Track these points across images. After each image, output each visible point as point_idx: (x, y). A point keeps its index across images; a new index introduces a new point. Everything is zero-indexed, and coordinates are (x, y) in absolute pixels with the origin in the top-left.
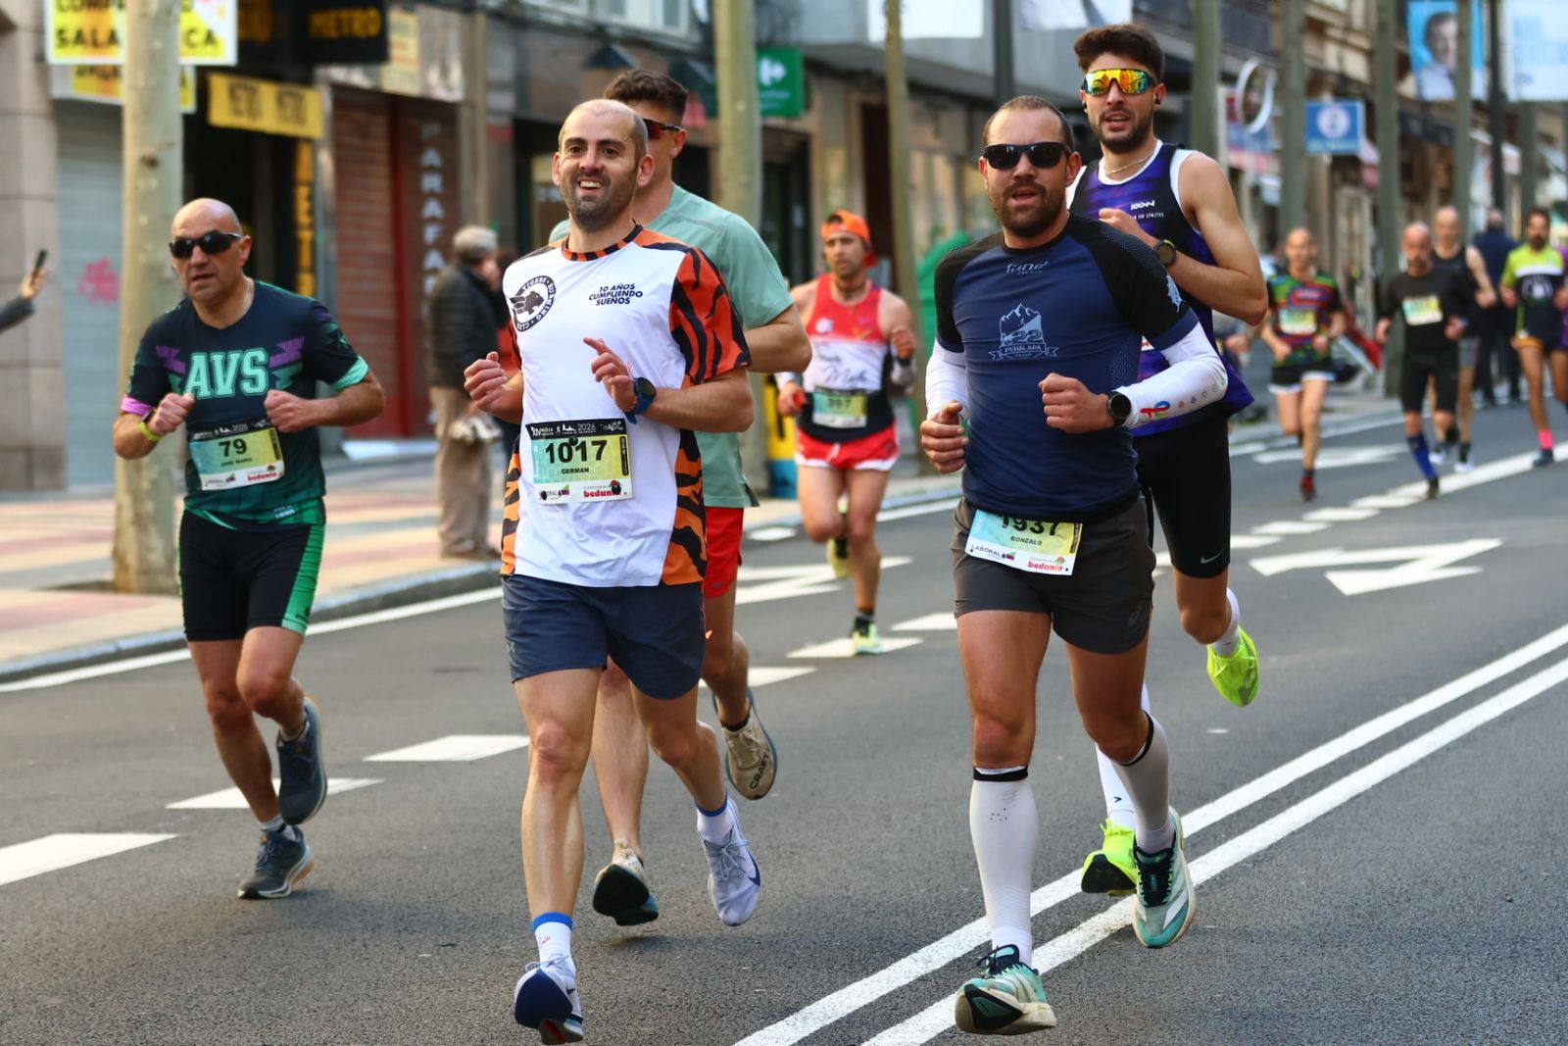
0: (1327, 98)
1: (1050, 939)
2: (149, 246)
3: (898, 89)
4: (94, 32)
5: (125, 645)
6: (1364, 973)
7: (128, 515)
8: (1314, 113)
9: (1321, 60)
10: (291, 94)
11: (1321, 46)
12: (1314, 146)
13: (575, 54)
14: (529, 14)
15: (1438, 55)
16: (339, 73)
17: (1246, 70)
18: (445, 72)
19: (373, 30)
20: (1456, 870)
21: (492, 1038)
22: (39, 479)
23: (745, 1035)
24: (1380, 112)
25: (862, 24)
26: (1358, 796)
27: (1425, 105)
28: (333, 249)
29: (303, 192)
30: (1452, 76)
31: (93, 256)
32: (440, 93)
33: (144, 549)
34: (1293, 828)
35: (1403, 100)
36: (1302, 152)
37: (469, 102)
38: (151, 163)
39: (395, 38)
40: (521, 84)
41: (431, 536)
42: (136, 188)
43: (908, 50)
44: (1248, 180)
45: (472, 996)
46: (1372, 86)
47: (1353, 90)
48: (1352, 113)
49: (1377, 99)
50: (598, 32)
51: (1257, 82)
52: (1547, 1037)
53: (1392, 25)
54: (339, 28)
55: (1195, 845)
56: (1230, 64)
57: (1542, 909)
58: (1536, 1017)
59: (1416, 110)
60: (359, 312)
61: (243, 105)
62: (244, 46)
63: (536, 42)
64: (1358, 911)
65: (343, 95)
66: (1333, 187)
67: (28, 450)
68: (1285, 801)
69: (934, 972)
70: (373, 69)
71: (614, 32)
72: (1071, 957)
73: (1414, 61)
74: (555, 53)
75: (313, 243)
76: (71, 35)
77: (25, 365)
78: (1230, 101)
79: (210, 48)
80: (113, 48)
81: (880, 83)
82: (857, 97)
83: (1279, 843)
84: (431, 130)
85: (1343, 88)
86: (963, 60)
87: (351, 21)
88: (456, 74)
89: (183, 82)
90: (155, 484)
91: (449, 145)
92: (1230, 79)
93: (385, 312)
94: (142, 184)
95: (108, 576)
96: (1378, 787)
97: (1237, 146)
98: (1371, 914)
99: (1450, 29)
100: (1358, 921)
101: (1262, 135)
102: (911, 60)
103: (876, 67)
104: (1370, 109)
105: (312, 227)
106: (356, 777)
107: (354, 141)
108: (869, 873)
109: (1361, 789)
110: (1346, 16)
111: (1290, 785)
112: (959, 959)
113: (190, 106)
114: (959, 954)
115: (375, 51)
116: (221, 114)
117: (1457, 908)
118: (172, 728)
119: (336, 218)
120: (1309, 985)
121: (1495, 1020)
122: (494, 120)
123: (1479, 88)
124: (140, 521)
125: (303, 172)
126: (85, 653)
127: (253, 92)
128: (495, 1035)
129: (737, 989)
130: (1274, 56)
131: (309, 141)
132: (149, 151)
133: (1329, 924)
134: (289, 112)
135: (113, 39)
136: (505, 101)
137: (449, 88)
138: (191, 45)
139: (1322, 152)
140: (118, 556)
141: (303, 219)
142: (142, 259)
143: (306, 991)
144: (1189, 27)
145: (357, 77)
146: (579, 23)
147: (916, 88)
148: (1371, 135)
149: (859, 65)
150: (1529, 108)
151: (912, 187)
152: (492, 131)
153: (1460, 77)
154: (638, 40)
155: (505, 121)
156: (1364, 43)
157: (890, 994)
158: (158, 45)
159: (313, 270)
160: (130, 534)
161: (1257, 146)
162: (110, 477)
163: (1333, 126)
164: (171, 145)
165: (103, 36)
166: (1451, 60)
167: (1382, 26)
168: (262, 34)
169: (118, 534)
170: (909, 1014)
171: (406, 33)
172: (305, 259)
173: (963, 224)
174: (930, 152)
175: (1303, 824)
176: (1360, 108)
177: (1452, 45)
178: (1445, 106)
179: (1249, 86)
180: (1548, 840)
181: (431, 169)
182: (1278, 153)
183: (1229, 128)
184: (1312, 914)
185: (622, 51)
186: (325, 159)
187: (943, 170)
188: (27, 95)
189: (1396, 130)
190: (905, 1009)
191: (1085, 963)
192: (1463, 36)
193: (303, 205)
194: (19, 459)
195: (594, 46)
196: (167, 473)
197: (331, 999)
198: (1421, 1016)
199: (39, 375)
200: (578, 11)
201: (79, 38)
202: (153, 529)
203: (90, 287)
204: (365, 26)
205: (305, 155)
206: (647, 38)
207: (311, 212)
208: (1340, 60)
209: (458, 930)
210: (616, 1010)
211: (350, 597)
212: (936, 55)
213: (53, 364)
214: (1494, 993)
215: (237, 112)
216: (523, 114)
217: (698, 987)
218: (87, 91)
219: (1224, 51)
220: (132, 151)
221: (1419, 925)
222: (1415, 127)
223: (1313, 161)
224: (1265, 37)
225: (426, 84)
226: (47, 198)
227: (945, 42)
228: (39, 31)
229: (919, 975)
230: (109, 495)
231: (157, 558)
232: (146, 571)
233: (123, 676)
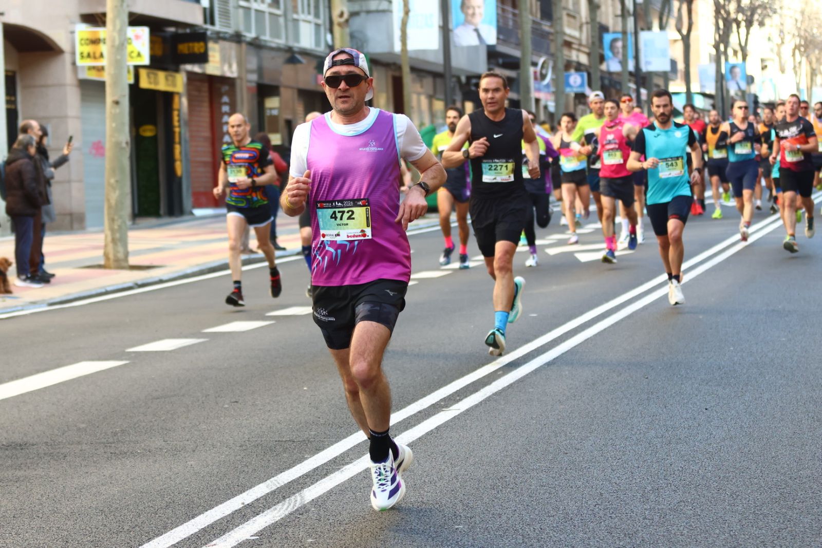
0: (572, 71)
1: (469, 396)
2: (116, 135)
3: (406, 70)
4: (94, 53)
5: (109, 289)
6: (591, 407)
7: (109, 238)
8: (568, 77)
9: (570, 57)
10: (171, 76)
11: (570, 52)
12: (568, 90)
13: (281, 58)
14: (263, 43)
15: (615, 54)
16: (189, 67)
17: (541, 61)
18: (230, 66)
19: (202, 50)
20: (626, 367)
21: (252, 437)
22: (76, 225)
23: (351, 435)
24: (593, 76)
25: (392, 45)
26: (588, 339)
27: (610, 73)
28: (188, 135)
29: (175, 113)
30: (620, 62)
31: (95, 139)
32: (228, 74)
33: (116, 252)
34: (563, 352)
35: (602, 71)
36: (563, 92)
37: (240, 78)
38: (117, 103)
39: (211, 53)
40: (260, 71)
41: (227, 245)
42: (111, 113)
43: (410, 55)
44: (542, 103)
45: (245, 421)
46: (590, 67)
47: (582, 68)
48: (582, 77)
49: (592, 71)
50: (290, 50)
51: (545, 65)
52: (662, 430)
53: (597, 43)
54: (189, 50)
55: (525, 359)
56: (535, 59)
57: (659, 381)
58: (657, 422)
59: (607, 76)
60: (199, 159)
61: (152, 80)
62: (153, 58)
63: (266, 54)
64: (588, 383)
65: (191, 76)
66: (575, 105)
67: (71, 214)
68: (560, 341)
69: (424, 410)
70: (203, 65)
71: (296, 49)
72: (477, 403)
73: (606, 57)
74: (273, 58)
75: (180, 133)
76: (85, 54)
77: (69, 182)
78: (535, 73)
79: (139, 58)
80: (102, 59)
81: (399, 68)
82: (390, 73)
83: (557, 358)
84: (225, 88)
85: (579, 67)
86: (431, 58)
87: (193, 47)
88: (235, 67)
89: (129, 72)
90: (120, 227)
91: (232, 93)
92: (535, 64)
93: (208, 159)
94: (113, 111)
95: (102, 262)
96: (595, 335)
97: (538, 90)
98: (593, 384)
99: (619, 44)
100: (589, 387)
101: (547, 86)
102: (411, 58)
103: (398, 62)
104: (589, 75)
105: (179, 126)
106: (199, 338)
107: (195, 93)
108: (398, 372)
109: (589, 336)
110: (580, 40)
111: (562, 335)
112: (434, 404)
113: (132, 81)
114: (434, 402)
115: (203, 58)
116: (144, 84)
117: (627, 381)
118: (127, 320)
119: (188, 123)
120: (569, 412)
121: (641, 423)
122: (250, 85)
123: (631, 67)
124: (114, 241)
125: (176, 105)
126: (94, 292)
127: (156, 75)
128: (253, 436)
129: (348, 417)
130: (552, 55)
131: (178, 93)
132: (116, 98)
133: (577, 388)
134: (170, 82)
135: (102, 55)
136: (254, 77)
137: (232, 72)
138: (132, 57)
139: (571, 92)
140: (106, 255)
141: (176, 123)
142: (113, 140)
143: (180, 420)
144: (519, 44)
145: (196, 69)
146: (282, 46)
147: (413, 69)
148: (590, 85)
149: (391, 61)
150: (650, 74)
151: (412, 108)
152: (249, 89)
153: (624, 63)
154: (305, 53)
155: (254, 85)
156: (587, 50)
157: (407, 418)
158: (119, 57)
159: (180, 143)
160: (111, 246)
161: (546, 90)
162: (102, 224)
163: (575, 82)
164: (124, 96)
165: (98, 55)
166: (620, 56)
167: (593, 43)
168: (159, 52)
169: (106, 246)
170: (415, 425)
171: (215, 51)
172: (177, 139)
173: (432, 122)
174: (419, 94)
175: (566, 350)
176: (585, 75)
177: (621, 50)
178: (618, 74)
179: (543, 67)
180: (662, 355)
181: (225, 104)
182: (553, 92)
183: (535, 83)
184: (570, 384)
185: (299, 57)
186: (184, 101)
187: (424, 101)
188: (69, 78)
189: (599, 83)
190: (413, 423)
191: (483, 405)
192: (625, 47)
193: (176, 118)
194: (68, 218)
195: (288, 55)
196: (124, 222)
197: (190, 423)
198: (613, 423)
199: (75, 186)
200: (281, 42)
201: (89, 56)
202: (119, 244)
203: (94, 151)
204: (199, 49)
205: (176, 99)
206: (308, 52)
207: (179, 121)
208: (578, 56)
209: (239, 396)
210: (300, 426)
211: (196, 269)
212: (421, 57)
213: (80, 181)
214: (641, 413)
215: (150, 83)
216: (261, 82)
217: (332, 416)
218: (92, 76)
219: (532, 54)
220: (109, 99)
221: (612, 388)
222: (606, 82)
223: (567, 96)
224: (548, 48)
225: (223, 70)
226: (77, 118)
227: (424, 51)
228: (73, 53)
229: (418, 411)
230: (102, 231)
231: (121, 255)
232: (117, 260)
233: (108, 301)
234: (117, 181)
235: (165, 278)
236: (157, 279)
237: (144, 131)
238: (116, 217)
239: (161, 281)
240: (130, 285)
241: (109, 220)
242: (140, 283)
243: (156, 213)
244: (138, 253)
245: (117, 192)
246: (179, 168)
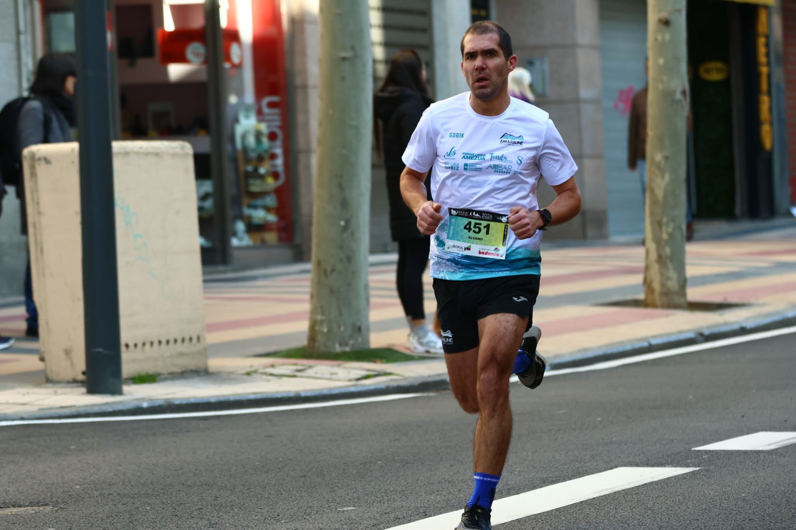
2: (665, 78)
5: (654, 342)
7: (653, 256)
22: (590, 232)
28: (782, 80)
29: (763, 41)
33: (665, 278)
38: (666, 23)
42: (656, 40)
75: (769, 76)
90: (671, 235)
94: (660, 37)
95: (641, 296)
105: (768, 64)
118: (691, 397)
119: (783, 58)
124: (660, 259)
125: (761, 26)
126: (629, 347)
131: (766, 7)
132: (664, 15)
140: (647, 283)
141: (763, 58)
142: (660, 86)
159: (769, 93)
160: (655, 269)
162: (643, 231)
164: (679, 11)
169: (647, 269)
172: (764, 86)
186: (777, 22)
193: (763, 50)
199: (590, 164)
202: (670, 265)
203: (622, 106)
205: (763, 16)
207: (768, 55)
213: (599, 156)
220: (653, 16)
226: (593, 47)
230: (643, 243)
231: (673, 284)
232: (666, 293)
233: (654, 362)
234: (666, 158)
235: (749, 325)
236: (736, 327)
237: (708, 71)
238: (665, 220)
239: (743, 331)
240: (691, 335)
241: (652, 222)
242: (707, 332)
243: (728, 215)
244: (703, 280)
245: (667, 177)
246: (768, 136)
